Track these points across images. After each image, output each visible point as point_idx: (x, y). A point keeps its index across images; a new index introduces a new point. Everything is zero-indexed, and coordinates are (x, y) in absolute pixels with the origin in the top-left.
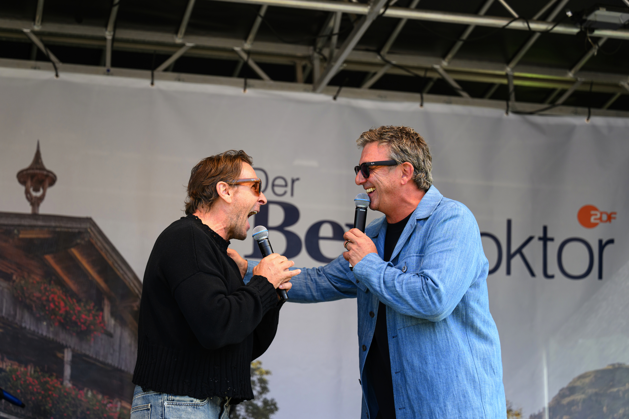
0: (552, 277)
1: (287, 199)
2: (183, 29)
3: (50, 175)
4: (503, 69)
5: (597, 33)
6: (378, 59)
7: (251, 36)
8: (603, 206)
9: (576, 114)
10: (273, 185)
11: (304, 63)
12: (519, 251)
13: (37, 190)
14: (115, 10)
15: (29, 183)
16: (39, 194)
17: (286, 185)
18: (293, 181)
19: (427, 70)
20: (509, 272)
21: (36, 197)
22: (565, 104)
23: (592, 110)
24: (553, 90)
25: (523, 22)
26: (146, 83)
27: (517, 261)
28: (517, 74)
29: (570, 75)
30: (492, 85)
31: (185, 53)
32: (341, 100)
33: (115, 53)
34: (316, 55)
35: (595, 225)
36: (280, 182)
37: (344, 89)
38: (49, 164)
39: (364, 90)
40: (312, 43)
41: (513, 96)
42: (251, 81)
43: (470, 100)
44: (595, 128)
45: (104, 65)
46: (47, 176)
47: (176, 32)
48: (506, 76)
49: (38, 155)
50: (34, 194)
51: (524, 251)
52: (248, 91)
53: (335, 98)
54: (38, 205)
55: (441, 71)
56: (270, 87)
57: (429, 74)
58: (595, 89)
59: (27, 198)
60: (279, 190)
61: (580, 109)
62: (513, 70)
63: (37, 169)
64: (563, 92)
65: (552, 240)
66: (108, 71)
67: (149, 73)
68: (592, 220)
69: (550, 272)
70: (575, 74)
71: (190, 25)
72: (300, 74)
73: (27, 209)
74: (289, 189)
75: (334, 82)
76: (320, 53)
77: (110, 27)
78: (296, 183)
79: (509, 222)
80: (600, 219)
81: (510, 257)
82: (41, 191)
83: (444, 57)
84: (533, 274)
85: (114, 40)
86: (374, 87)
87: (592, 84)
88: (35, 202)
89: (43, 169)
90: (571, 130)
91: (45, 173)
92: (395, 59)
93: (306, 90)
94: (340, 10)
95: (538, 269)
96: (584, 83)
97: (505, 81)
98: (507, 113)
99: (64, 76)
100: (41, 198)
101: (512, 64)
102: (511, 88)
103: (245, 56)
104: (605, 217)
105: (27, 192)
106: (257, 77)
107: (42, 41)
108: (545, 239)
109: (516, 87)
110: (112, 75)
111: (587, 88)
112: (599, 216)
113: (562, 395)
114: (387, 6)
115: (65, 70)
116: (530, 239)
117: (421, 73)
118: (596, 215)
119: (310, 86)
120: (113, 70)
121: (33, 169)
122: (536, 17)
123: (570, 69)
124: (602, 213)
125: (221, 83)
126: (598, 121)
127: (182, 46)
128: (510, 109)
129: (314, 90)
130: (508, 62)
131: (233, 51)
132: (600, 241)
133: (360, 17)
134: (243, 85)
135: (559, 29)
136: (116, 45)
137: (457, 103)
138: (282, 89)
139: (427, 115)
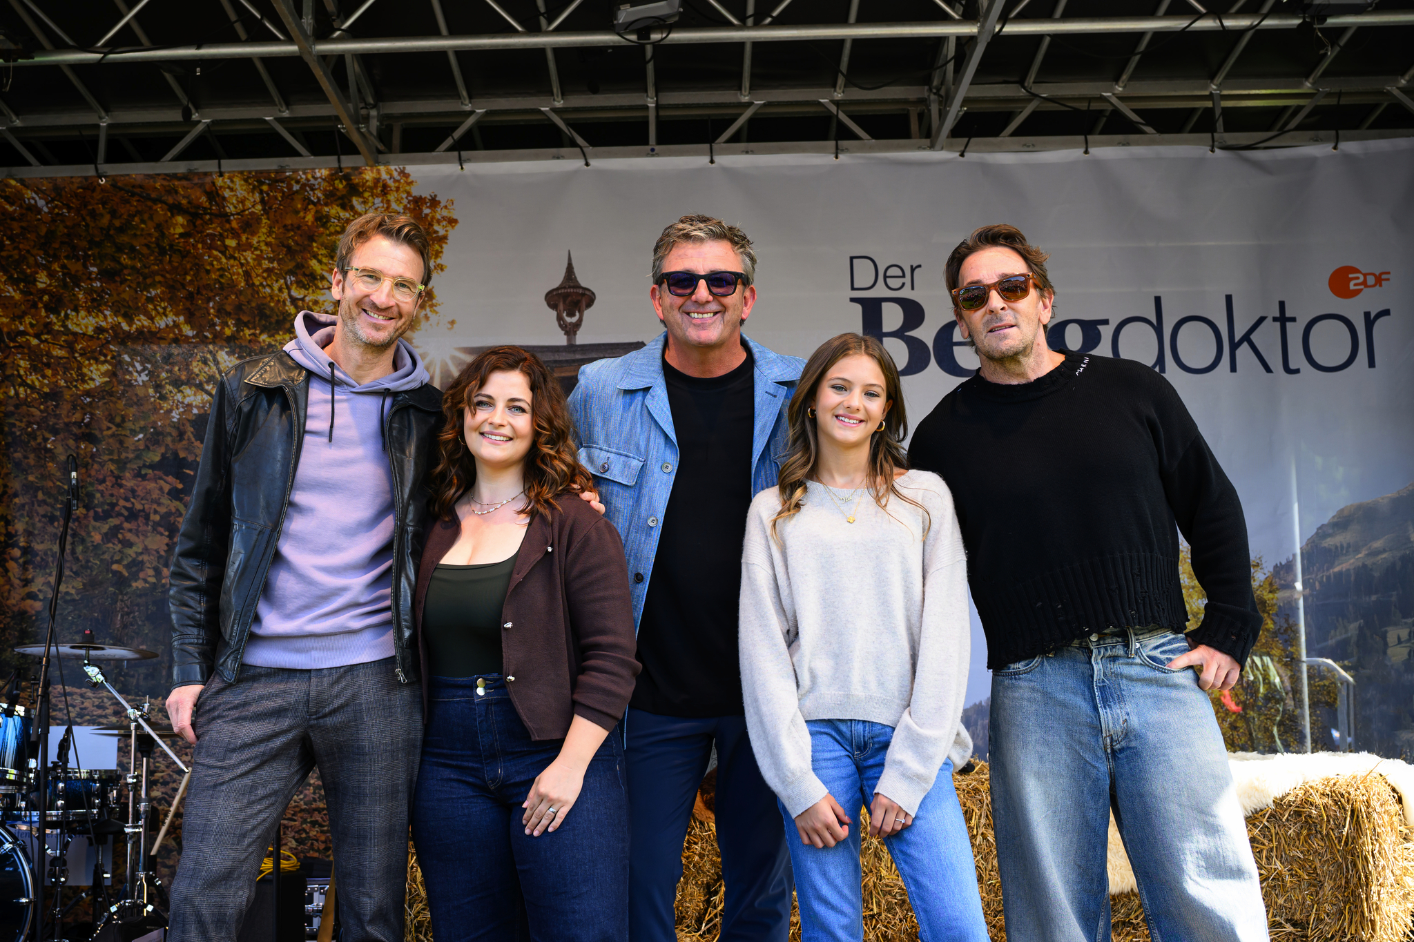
0: (1297, 371)
1: (906, 293)
2: (746, 83)
3: (587, 293)
4: (1205, 87)
5: (1331, 21)
6: (1023, 92)
7: (841, 80)
8: (1367, 264)
9: (1317, 140)
10: (885, 277)
11: (920, 108)
12: (1246, 338)
13: (571, 315)
14: (650, 67)
15: (561, 307)
16: (574, 320)
17: (904, 276)
18: (913, 270)
19: (1090, 100)
20: (1233, 369)
21: (571, 323)
22: (1299, 128)
23: (1341, 132)
24: (1285, 108)
25: (1214, 19)
26: (704, 160)
27: (1244, 351)
28: (1225, 92)
29: (1307, 86)
30: (1193, 111)
31: (755, 114)
32: (971, 156)
33: (660, 123)
34: (933, 97)
35: (1357, 292)
36: (894, 271)
37: (973, 140)
38: (584, 280)
39: (1004, 138)
40: (927, 81)
41: (1220, 124)
42: (844, 143)
43: (1158, 136)
44: (1348, 158)
45: (646, 143)
46: (583, 295)
47: (740, 88)
48: (1210, 97)
49: (570, 269)
50: (569, 320)
51: (1253, 337)
52: (843, 157)
53: (962, 155)
54: (575, 333)
55: (1114, 100)
56: (871, 149)
57: (1095, 106)
58: (1344, 101)
59: (560, 326)
60: (894, 283)
61: (1322, 133)
62: (1220, 86)
63: (570, 287)
64: (1299, 109)
65: (1293, 319)
66: (653, 150)
67: (707, 146)
68: (1352, 287)
69: (1292, 366)
70: (1313, 84)
71: (753, 76)
72: (914, 126)
73: (561, 340)
74: (908, 280)
75: (956, 133)
76: (937, 94)
77: (651, 91)
78: (917, 272)
79: (1229, 299)
80: (1364, 283)
81: (1234, 346)
82: (577, 314)
83: (1117, 80)
84: (1268, 369)
85: (658, 107)
86: (1017, 133)
87: (1340, 94)
88: (571, 330)
89: (580, 287)
90: (1312, 162)
91: (581, 291)
92: (1045, 91)
93: (920, 148)
94: (952, 34)
95: (1275, 361)
96: (1329, 95)
97: (1209, 104)
98: (1213, 151)
99: (595, 163)
100: (578, 325)
101: (1218, 80)
102: (1218, 112)
103: (833, 109)
104: (1371, 280)
105: (560, 318)
106: (855, 137)
107: (564, 120)
108: (1283, 320)
109: (1225, 110)
110: (658, 155)
111: (1333, 101)
112: (1362, 279)
113: (1322, 533)
114: (1004, 19)
115: (597, 156)
116: (1262, 319)
117: (1083, 106)
118: (1358, 278)
119: (927, 141)
120: (658, 148)
121: (565, 288)
122: (1234, 10)
123: (1307, 77)
124: (1365, 275)
125: (804, 150)
126: (1351, 147)
127: (750, 104)
128: (1216, 143)
129: (932, 147)
130: (1212, 77)
131: (820, 103)
132: (1367, 315)
133: (972, 39)
134: (834, 150)
135: (1269, 23)
136: (662, 113)
137: (1137, 144)
138: (888, 149)
139: (1098, 164)
